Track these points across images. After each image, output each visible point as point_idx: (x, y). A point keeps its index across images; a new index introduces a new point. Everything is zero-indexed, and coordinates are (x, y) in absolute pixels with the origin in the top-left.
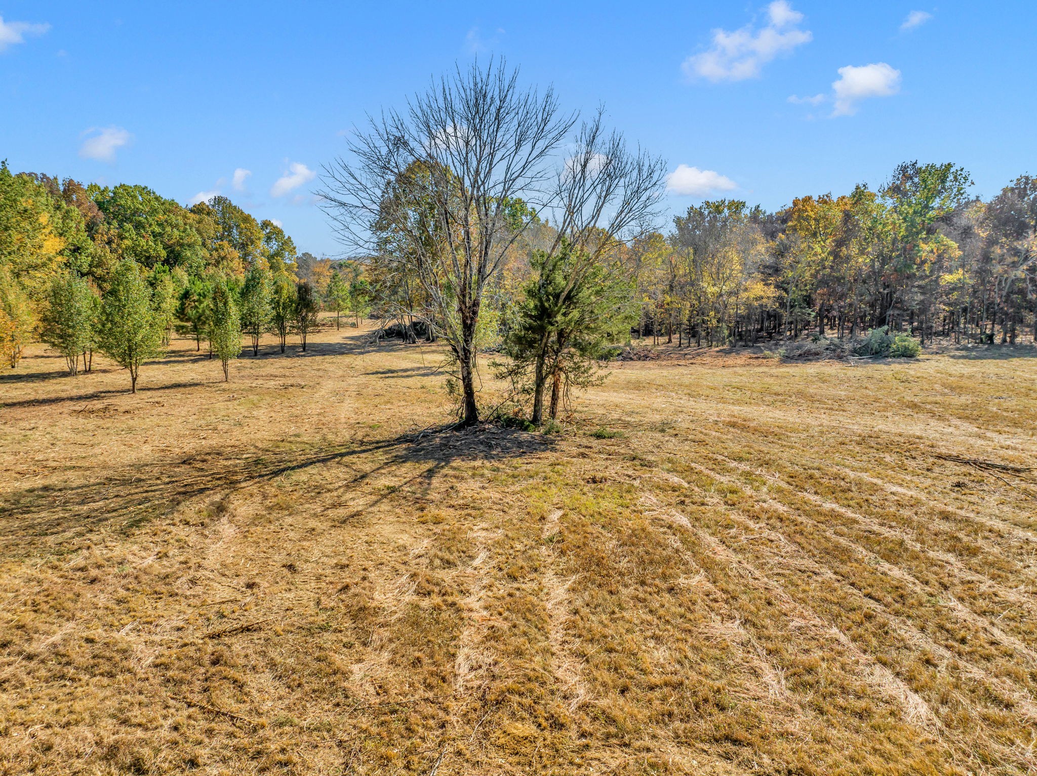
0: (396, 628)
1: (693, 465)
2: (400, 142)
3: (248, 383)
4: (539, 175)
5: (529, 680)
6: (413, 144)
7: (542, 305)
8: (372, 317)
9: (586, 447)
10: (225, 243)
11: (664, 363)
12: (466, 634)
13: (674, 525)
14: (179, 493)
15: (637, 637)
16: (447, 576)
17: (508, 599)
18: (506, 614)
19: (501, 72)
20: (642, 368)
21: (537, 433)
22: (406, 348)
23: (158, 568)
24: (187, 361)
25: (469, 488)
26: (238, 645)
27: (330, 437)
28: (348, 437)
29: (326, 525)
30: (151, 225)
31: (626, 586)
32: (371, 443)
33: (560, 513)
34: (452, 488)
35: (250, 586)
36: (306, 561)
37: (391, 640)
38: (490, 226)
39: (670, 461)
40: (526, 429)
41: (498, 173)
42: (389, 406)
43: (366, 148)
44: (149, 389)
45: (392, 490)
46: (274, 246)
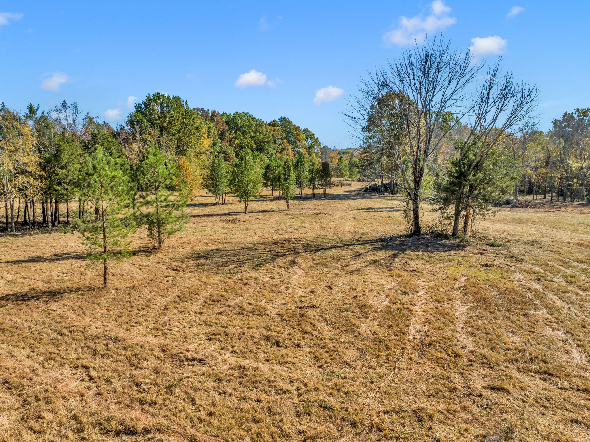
0: (380, 314)
1: (549, 263)
2: (384, 84)
3: (298, 211)
4: (461, 98)
5: (445, 339)
6: (391, 85)
7: (461, 171)
8: (359, 181)
9: (484, 250)
10: (285, 141)
11: (538, 210)
12: (414, 320)
13: (532, 289)
14: (274, 255)
15: (503, 331)
16: (405, 298)
17: (435, 309)
18: (434, 315)
19: (441, 43)
20: (524, 212)
21: (454, 242)
22: (379, 197)
23: (271, 282)
24: (268, 200)
25: (415, 264)
26: (310, 312)
27: (342, 237)
28: (351, 238)
29: (343, 273)
30: (250, 132)
31: (500, 311)
32: (363, 241)
33: (466, 278)
34: (406, 262)
35: (312, 292)
36: (336, 286)
37: (378, 318)
38: (432, 126)
39: (534, 260)
40: (448, 239)
41: (438, 98)
42: (371, 225)
43: (367, 89)
44: (252, 212)
45: (375, 261)
46: (309, 143)
